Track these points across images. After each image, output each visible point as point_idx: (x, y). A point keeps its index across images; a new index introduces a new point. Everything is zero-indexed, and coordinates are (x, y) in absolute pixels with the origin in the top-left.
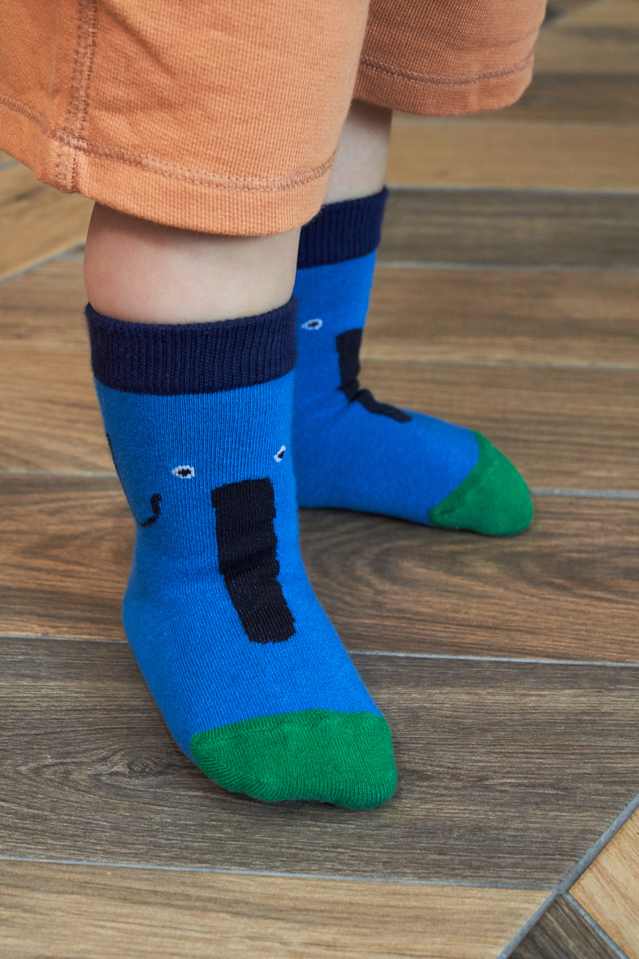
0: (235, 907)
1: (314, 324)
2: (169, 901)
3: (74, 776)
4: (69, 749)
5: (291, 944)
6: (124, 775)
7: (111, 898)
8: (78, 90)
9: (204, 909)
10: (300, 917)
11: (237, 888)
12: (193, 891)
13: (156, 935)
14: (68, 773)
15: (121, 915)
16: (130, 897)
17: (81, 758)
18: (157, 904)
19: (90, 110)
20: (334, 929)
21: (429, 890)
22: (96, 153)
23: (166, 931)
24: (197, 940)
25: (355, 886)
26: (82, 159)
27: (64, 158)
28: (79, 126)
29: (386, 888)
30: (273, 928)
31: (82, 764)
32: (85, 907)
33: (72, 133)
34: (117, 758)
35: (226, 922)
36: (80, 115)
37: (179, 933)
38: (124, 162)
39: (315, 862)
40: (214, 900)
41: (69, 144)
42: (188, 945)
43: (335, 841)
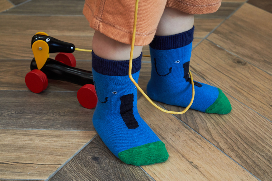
0: (37, 135)
1: (178, 62)
2: (23, 135)
3: (4, 114)
4: (2, 109)
5: (48, 141)
6: (14, 114)
7: (11, 134)
8: (101, 7)
9: (30, 136)
10: (50, 137)
11: (37, 132)
12: (28, 133)
13: (20, 140)
14: (2, 114)
15: (13, 137)
16: (15, 134)
17: (5, 111)
18: (21, 135)
19: (104, 12)
20: (56, 138)
21: (76, 131)
22: (104, 23)
23: (22, 139)
24: (29, 141)
25: (61, 131)
26: (101, 23)
27: (97, 23)
28: (101, 16)
29: (67, 131)
30: (44, 138)
31: (5, 112)
32: (6, 136)
33: (99, 17)
34: (12, 111)
35: (35, 138)
36: (101, 13)
37: (25, 140)
38: (111, 26)
39: (53, 127)
40: (33, 134)
41: (98, 19)
42: (27, 142)
43: (57, 124)
